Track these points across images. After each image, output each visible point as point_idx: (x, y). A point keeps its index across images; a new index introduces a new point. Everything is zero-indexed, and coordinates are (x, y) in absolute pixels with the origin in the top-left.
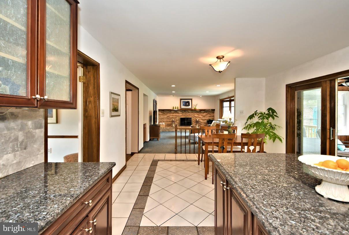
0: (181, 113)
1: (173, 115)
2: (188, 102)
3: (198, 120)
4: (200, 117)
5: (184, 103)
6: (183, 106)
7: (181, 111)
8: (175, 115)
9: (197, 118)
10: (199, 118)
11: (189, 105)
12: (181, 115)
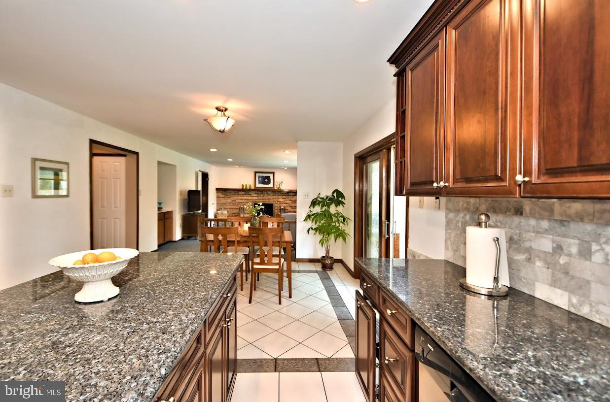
0: (256, 195)
1: (243, 198)
2: (268, 178)
3: (282, 207)
4: (287, 202)
5: (260, 179)
6: (259, 183)
7: (256, 192)
8: (246, 198)
9: (282, 205)
10: (284, 205)
11: (269, 183)
12: (256, 198)
